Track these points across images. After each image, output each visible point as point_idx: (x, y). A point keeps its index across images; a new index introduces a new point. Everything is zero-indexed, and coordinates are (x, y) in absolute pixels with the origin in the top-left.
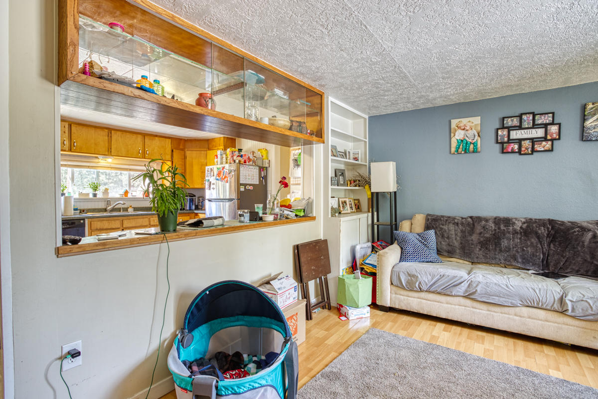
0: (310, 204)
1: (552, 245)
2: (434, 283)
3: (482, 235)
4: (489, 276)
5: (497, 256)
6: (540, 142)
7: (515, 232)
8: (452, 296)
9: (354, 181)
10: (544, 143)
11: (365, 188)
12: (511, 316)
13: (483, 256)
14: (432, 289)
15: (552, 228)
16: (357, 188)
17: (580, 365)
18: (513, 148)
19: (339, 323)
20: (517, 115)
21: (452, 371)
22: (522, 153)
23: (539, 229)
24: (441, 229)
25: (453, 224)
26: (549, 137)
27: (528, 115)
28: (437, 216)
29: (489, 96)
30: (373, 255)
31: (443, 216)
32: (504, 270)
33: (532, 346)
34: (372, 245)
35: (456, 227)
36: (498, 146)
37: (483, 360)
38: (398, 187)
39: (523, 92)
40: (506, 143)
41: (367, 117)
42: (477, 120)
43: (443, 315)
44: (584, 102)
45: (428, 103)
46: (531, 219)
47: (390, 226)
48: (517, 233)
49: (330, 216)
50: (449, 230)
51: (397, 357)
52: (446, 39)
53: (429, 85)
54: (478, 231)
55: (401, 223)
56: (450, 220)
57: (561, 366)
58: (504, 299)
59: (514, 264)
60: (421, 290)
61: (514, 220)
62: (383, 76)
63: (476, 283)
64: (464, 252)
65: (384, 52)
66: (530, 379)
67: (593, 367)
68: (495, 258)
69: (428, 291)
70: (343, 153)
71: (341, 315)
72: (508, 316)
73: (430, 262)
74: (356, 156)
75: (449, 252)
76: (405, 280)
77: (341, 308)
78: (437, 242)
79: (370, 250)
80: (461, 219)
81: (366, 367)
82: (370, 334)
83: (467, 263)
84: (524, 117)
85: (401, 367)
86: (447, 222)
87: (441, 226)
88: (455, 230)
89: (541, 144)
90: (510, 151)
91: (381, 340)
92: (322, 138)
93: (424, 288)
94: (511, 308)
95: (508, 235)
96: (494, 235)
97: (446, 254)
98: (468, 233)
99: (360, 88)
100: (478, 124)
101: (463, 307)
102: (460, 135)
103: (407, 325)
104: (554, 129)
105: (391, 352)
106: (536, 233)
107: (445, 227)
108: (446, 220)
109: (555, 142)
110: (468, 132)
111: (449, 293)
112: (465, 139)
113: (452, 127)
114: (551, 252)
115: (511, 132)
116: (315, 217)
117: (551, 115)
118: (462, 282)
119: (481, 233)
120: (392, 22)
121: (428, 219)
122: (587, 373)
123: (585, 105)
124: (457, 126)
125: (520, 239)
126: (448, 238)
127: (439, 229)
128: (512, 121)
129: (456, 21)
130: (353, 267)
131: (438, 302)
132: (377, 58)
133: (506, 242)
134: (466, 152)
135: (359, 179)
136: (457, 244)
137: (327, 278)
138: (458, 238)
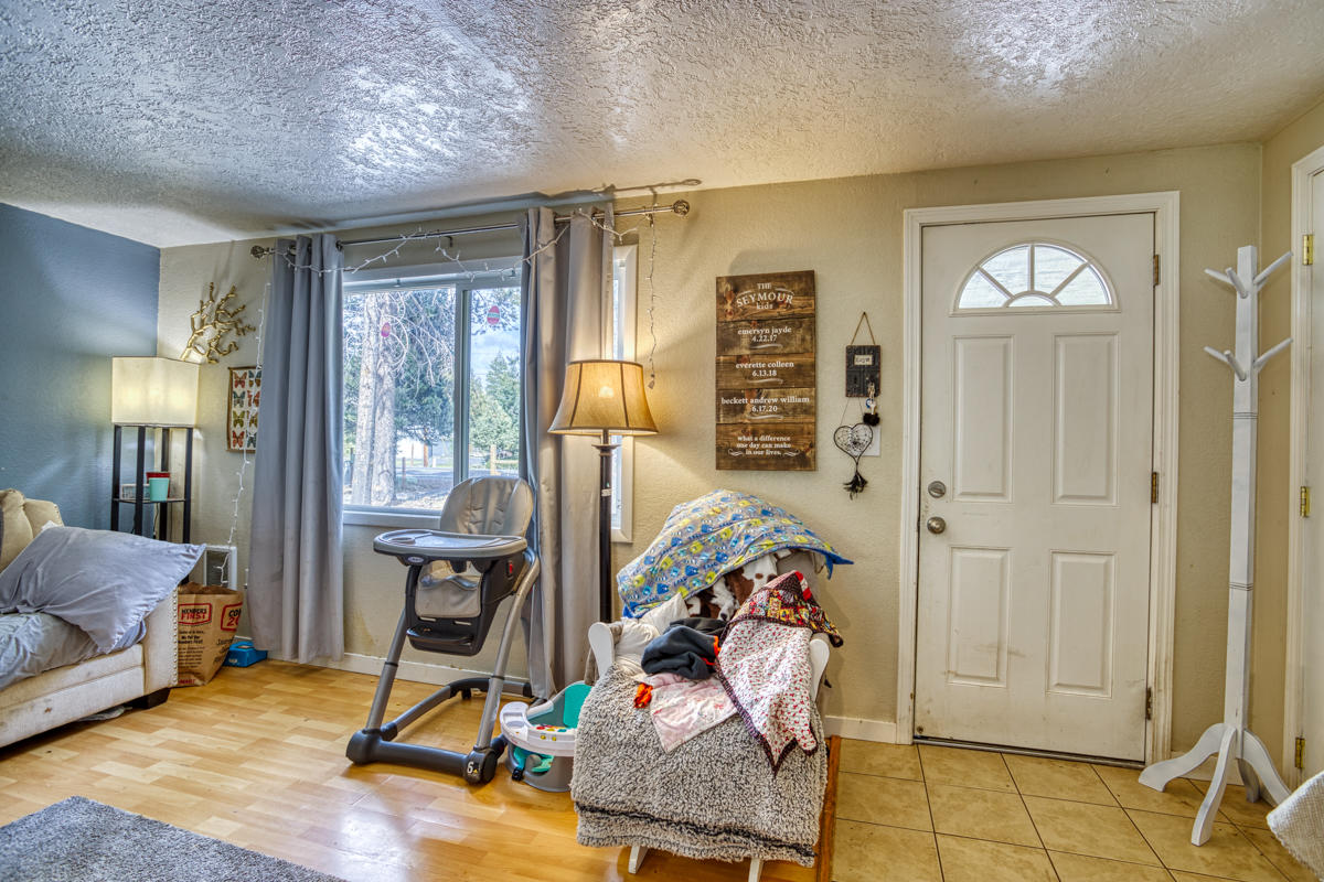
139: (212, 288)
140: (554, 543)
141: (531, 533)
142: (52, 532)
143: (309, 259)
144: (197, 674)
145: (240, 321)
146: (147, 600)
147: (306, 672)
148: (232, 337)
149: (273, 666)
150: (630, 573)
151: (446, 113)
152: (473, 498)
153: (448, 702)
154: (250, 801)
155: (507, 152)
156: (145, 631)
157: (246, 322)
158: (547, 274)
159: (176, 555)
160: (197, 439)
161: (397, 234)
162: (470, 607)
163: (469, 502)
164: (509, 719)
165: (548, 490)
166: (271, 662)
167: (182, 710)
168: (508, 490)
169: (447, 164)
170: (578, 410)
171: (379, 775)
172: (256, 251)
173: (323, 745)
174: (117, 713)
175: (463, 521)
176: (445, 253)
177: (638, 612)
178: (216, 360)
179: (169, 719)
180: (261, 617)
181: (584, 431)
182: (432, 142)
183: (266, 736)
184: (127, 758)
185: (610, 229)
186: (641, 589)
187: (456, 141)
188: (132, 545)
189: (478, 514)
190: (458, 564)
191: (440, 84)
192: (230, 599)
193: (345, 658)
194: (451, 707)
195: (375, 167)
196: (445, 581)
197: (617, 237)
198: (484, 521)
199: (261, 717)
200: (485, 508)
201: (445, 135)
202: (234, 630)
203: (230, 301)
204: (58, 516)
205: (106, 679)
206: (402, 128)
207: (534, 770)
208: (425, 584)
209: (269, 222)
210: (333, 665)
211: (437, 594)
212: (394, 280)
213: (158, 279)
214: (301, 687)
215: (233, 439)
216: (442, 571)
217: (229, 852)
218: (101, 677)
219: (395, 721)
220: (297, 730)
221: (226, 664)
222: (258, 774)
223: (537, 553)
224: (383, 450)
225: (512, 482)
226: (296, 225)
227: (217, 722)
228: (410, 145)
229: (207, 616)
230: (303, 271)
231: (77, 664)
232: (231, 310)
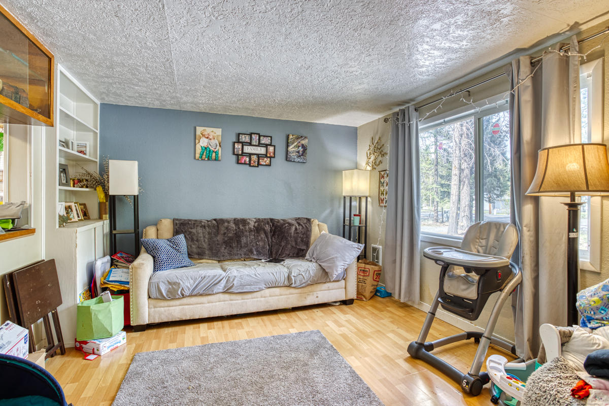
0: (26, 212)
1: (273, 238)
2: (196, 287)
3: (226, 235)
4: (242, 270)
5: (239, 252)
6: (263, 158)
7: (251, 231)
8: (213, 294)
9: (80, 181)
10: (265, 159)
11: (95, 190)
12: (259, 299)
13: (228, 253)
14: (195, 293)
15: (273, 225)
16: (84, 189)
17: (301, 319)
18: (245, 161)
19: (88, 365)
20: (248, 133)
21: (233, 360)
22: (252, 165)
23: (266, 226)
24: (191, 233)
25: (201, 227)
26: (268, 155)
27: (256, 135)
28: (185, 220)
29: (230, 113)
30: (113, 270)
31: (190, 220)
32: (247, 263)
33: (273, 318)
34: (111, 258)
35: (204, 229)
36: (234, 157)
37: (250, 341)
38: (140, 189)
39: (254, 116)
40: (240, 155)
41: (98, 103)
42: (218, 132)
43: (206, 315)
44: (288, 133)
45: (176, 105)
46: (259, 219)
47: (134, 234)
48: (252, 231)
49: (57, 227)
50: (198, 233)
51: (181, 371)
52: (228, 54)
53: (189, 88)
54: (222, 232)
55: (144, 230)
56: (196, 223)
57: (293, 324)
58: (254, 286)
59: (252, 256)
60: (183, 296)
61: (248, 220)
62: (149, 64)
63: (233, 278)
64: (212, 252)
65: (165, 41)
66: (284, 341)
67: (307, 318)
68: (238, 254)
69: (191, 296)
70: (64, 142)
71: (85, 355)
72: (256, 299)
73: (185, 266)
74: (83, 149)
75: (199, 254)
76: (165, 290)
77: (84, 346)
78: (187, 247)
79: (109, 264)
80: (206, 222)
81: (154, 397)
82: (139, 361)
83: (215, 262)
84: (253, 136)
85: (190, 378)
86: (195, 225)
87: (190, 230)
88: (203, 233)
89: (263, 159)
90: (243, 162)
91: (155, 362)
92: (49, 117)
93: (187, 293)
94: (258, 293)
95: (245, 233)
96: (236, 234)
97: (196, 256)
98: (214, 234)
99: (111, 67)
100: (219, 135)
101: (223, 302)
102: (203, 142)
103: (172, 336)
104: (271, 149)
105: (173, 369)
106: (264, 230)
107: (194, 231)
108: (194, 224)
109: (272, 159)
110: (211, 141)
111: (210, 292)
112: (208, 147)
113: (197, 134)
114: (273, 243)
115: (244, 146)
116: (35, 229)
117: (270, 138)
118: (222, 279)
119: (225, 234)
120: (192, 16)
121: (176, 224)
122: (307, 323)
123: (288, 135)
124: (202, 134)
125: (254, 235)
126: (197, 241)
127: (188, 233)
128: (245, 137)
129: (243, 43)
130: (92, 290)
131: (200, 304)
132: (154, 44)
133: (245, 239)
134: (209, 160)
135: (87, 178)
136: (205, 246)
137: (56, 312)
138: (206, 240)
139: (373, 139)
140: (533, 265)
141: (517, 256)
142: (324, 235)
143: (404, 120)
144: (364, 296)
145: (382, 151)
146: (344, 263)
147: (405, 306)
148: (380, 158)
149: (393, 300)
150: (588, 294)
151: (447, 24)
152: (480, 232)
153: (465, 341)
154: (367, 355)
155: (489, 31)
156: (345, 275)
157: (384, 151)
158: (527, 98)
159: (354, 248)
160: (369, 201)
161: (440, 98)
162: (471, 293)
163: (478, 235)
164: (492, 364)
165: (529, 231)
166: (392, 298)
167: (356, 309)
168: (502, 229)
169: (456, 52)
170: (545, 180)
171: (420, 367)
172: (386, 120)
173: (401, 342)
174: (337, 304)
175: (474, 245)
176: (464, 101)
177: (593, 324)
178: (375, 169)
179: (352, 311)
180: (388, 276)
181: (556, 194)
182: (445, 44)
183: (381, 330)
184: (336, 322)
185: (575, 54)
186: (598, 308)
187: (457, 37)
188: (342, 242)
189: (484, 242)
190: (468, 269)
191: (438, 10)
192: (376, 268)
193: (420, 304)
194: (467, 344)
195: (422, 67)
196: (460, 276)
197: (582, 57)
198: (486, 246)
199: (382, 321)
200: (487, 239)
201: (450, 37)
202: (378, 281)
203: (379, 143)
204: (327, 229)
205: (334, 291)
206: (428, 42)
207: (505, 402)
208: (449, 276)
209: (388, 106)
210: (416, 306)
211: (454, 283)
212: (442, 120)
213: (357, 139)
214: (400, 313)
215: (381, 201)
216: (460, 271)
217: (353, 373)
218: (332, 289)
219: (433, 342)
220: (393, 331)
221: (376, 294)
222: (373, 345)
223: (520, 269)
224: (464, 205)
225: (505, 225)
226: (399, 105)
227: (366, 318)
228: (434, 50)
229: (368, 273)
230: (402, 124)
231: (325, 283)
232: (379, 147)
